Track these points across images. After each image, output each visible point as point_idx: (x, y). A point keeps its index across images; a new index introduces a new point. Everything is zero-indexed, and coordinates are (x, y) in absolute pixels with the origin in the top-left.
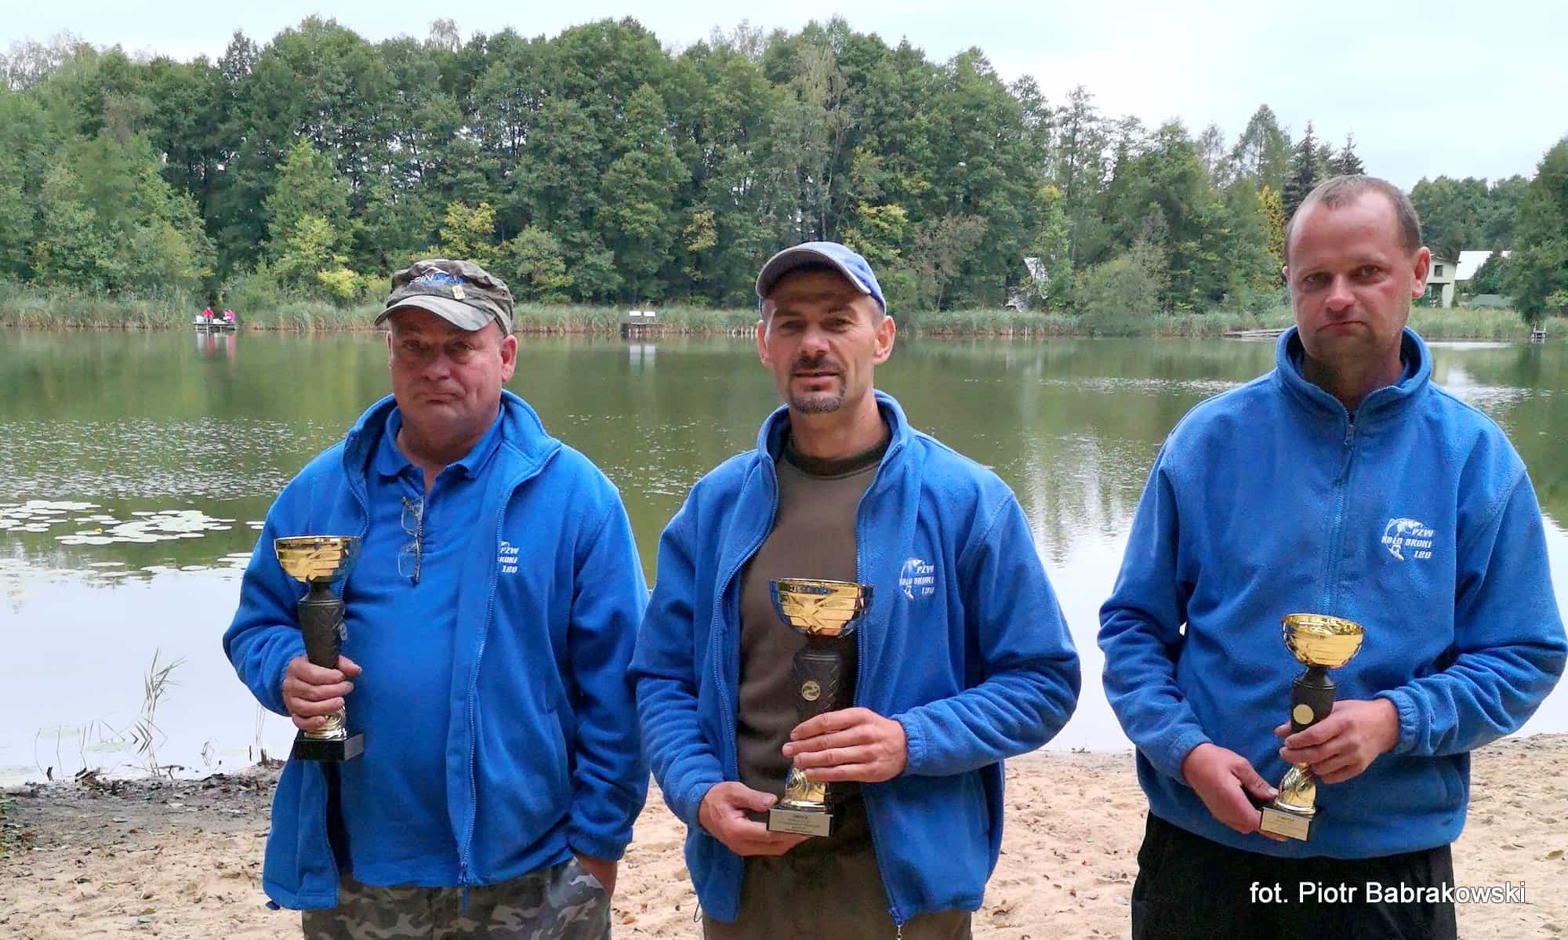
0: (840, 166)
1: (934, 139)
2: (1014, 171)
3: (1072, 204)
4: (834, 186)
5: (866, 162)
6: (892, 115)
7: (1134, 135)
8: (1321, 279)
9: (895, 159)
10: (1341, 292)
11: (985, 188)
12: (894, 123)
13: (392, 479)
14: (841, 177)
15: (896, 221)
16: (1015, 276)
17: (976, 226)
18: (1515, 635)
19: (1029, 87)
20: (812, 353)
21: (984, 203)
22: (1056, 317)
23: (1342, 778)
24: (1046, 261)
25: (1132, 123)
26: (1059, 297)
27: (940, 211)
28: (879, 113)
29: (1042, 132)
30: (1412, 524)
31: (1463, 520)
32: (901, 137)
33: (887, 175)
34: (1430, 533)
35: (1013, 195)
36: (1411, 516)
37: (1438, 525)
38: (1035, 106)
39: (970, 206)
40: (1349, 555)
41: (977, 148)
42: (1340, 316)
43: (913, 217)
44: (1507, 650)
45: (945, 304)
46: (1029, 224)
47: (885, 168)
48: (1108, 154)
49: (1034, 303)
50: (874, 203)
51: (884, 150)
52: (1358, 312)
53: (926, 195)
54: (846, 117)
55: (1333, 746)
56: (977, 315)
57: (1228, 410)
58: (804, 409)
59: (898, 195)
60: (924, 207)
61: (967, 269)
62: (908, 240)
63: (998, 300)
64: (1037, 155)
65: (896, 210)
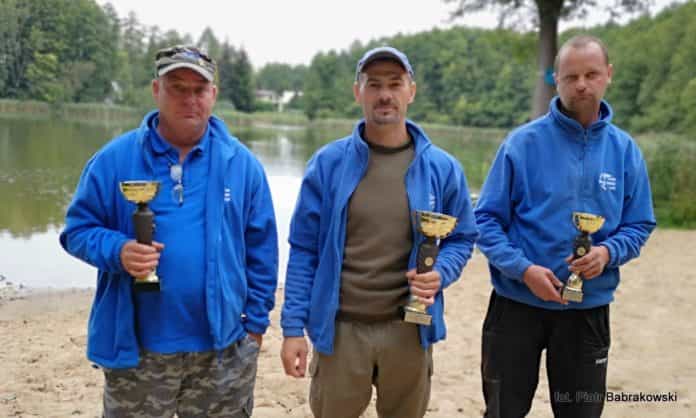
0: (24, 35)
1: (68, 26)
2: (105, 43)
3: (132, 60)
4: (22, 44)
5: (36, 33)
6: (47, 14)
7: (158, 34)
8: (574, 77)
9: (50, 33)
10: (582, 82)
11: (92, 50)
12: (49, 18)
13: (162, 155)
14: (25, 40)
15: (51, 61)
16: (108, 90)
17: (90, 66)
18: (641, 219)
19: (110, 8)
20: (385, 99)
21: (94, 57)
22: (128, 109)
23: (593, 276)
24: (121, 84)
25: (155, 29)
26: (128, 100)
27: (73, 58)
28: (41, 13)
29: (116, 28)
30: (608, 176)
31: (626, 174)
32: (52, 24)
33: (47, 41)
34: (614, 179)
35: (106, 54)
36: (609, 173)
37: (617, 176)
38: (113, 16)
39: (86, 57)
40: (586, 187)
41: (88, 32)
42: (581, 91)
43: (61, 60)
44: (638, 226)
45: (77, 99)
46: (113, 67)
47: (46, 37)
48: (146, 40)
49: (117, 102)
50: (42, 52)
51: (45, 29)
52: (589, 90)
53: (66, 51)
54: (26, 13)
55: (593, 263)
56: (92, 105)
57: (533, 131)
58: (379, 123)
59: (52, 50)
60: (65, 57)
61: (86, 85)
62: (59, 70)
63: (100, 99)
64: (115, 38)
65: (52, 57)
